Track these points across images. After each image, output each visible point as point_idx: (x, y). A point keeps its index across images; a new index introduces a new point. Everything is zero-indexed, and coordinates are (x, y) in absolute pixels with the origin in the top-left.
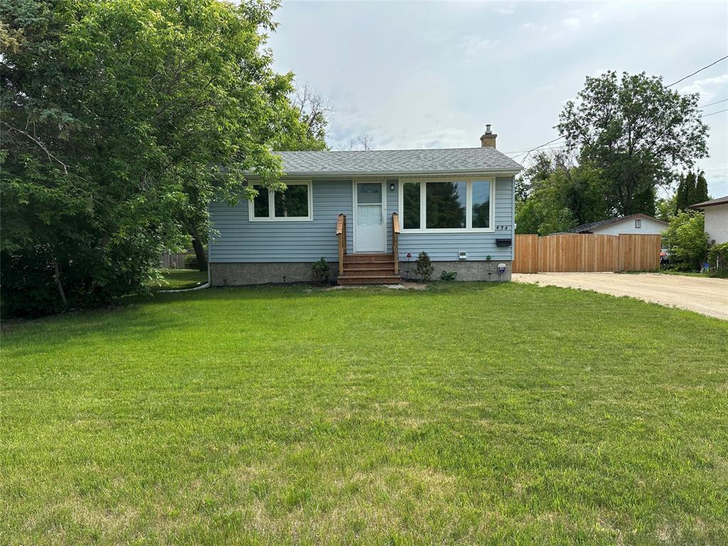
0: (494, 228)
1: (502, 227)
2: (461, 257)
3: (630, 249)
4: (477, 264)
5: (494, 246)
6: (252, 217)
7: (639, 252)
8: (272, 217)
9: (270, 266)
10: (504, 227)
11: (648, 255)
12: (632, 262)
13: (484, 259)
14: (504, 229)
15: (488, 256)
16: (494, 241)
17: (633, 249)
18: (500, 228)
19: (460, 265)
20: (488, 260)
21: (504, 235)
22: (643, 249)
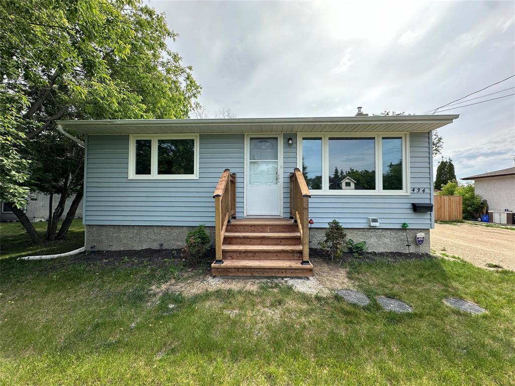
0: (410, 191)
1: (419, 189)
2: (373, 224)
3: (441, 206)
4: (389, 232)
5: (411, 211)
6: (132, 174)
7: (447, 208)
8: (154, 174)
9: (150, 230)
10: (421, 190)
11: (454, 210)
12: (443, 216)
13: (399, 227)
14: (421, 191)
15: (404, 224)
16: (409, 206)
17: (443, 205)
18: (416, 190)
19: (369, 234)
20: (404, 228)
21: (422, 199)
22: (450, 206)
